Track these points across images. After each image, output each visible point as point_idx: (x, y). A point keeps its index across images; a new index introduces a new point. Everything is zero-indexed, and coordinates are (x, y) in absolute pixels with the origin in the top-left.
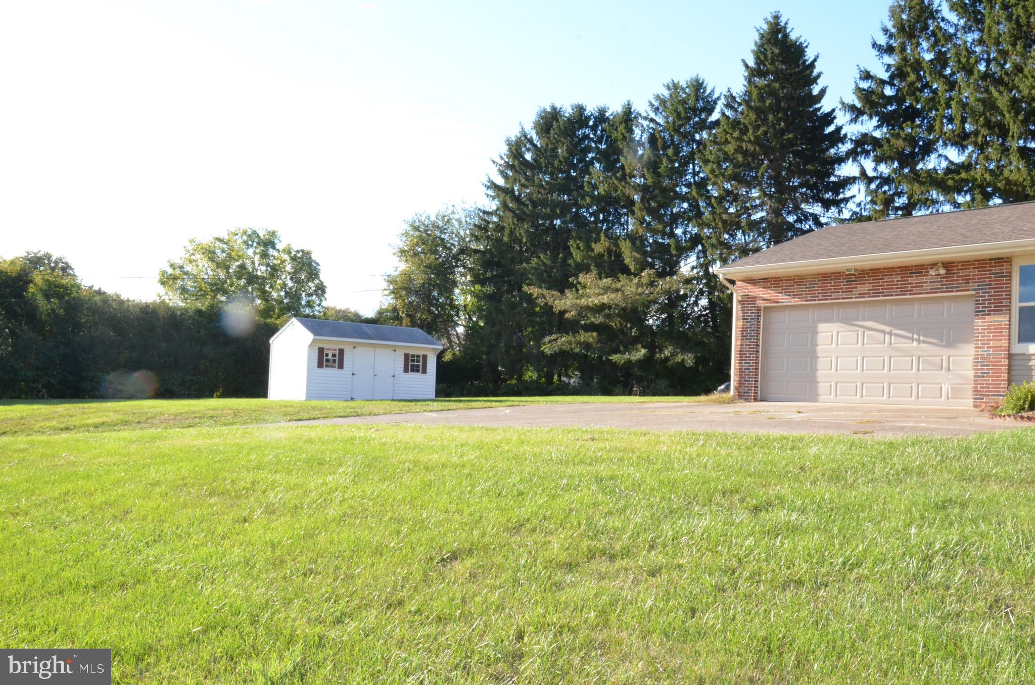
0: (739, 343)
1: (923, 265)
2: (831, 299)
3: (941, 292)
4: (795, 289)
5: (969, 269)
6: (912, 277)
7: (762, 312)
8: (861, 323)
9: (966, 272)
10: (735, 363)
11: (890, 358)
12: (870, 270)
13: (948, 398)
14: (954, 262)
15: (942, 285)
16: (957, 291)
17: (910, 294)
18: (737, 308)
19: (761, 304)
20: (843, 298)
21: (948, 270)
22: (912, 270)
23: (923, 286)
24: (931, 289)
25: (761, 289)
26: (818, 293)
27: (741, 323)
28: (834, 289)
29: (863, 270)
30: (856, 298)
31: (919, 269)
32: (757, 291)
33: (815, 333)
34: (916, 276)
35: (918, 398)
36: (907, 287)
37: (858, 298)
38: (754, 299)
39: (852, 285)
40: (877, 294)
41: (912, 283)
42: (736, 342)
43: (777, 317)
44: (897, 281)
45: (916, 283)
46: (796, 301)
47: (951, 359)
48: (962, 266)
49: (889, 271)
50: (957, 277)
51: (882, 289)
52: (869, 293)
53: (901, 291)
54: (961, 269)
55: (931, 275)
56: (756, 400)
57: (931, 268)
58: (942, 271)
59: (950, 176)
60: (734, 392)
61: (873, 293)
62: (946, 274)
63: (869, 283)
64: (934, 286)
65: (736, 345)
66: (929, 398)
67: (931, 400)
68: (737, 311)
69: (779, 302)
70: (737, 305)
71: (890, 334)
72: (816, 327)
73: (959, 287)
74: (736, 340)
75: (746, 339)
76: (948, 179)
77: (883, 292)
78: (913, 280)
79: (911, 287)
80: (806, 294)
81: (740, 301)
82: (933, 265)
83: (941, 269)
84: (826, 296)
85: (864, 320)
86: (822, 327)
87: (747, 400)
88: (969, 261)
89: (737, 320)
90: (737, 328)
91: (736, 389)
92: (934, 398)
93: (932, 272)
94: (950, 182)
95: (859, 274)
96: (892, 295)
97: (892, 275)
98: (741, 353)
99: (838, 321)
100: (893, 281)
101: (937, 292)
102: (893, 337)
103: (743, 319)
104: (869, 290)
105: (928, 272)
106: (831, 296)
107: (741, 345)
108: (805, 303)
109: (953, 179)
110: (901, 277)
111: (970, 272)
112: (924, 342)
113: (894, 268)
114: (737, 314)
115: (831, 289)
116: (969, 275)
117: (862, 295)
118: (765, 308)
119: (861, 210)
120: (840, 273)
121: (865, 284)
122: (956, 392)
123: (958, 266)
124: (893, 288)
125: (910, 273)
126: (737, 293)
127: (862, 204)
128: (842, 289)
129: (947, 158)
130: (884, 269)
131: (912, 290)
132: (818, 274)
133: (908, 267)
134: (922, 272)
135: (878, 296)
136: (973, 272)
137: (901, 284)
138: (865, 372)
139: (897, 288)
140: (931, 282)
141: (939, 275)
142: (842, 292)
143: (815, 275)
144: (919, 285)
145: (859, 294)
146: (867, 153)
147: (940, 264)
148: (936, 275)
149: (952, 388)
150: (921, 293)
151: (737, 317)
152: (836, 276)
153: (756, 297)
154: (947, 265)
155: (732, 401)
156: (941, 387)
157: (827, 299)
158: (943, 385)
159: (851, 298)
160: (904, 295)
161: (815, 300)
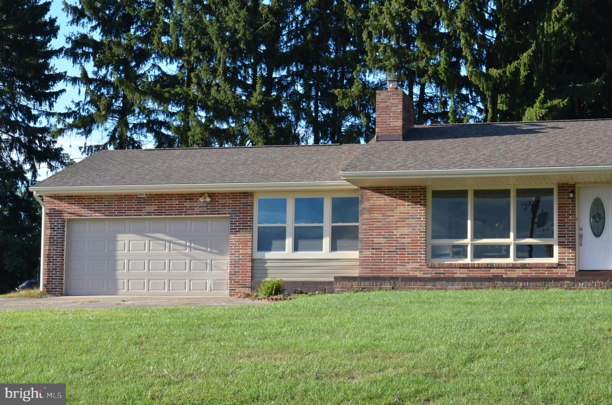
0: (47, 248)
1: (194, 194)
2: (125, 215)
3: (207, 214)
4: (96, 205)
5: (226, 199)
6: (187, 202)
7: (66, 223)
8: (148, 234)
9: (224, 201)
10: (44, 265)
11: (170, 261)
12: (155, 195)
13: (211, 290)
14: (215, 194)
15: (207, 209)
16: (218, 214)
17: (185, 215)
18: (45, 219)
19: (66, 216)
20: (134, 215)
21: (212, 199)
22: (186, 197)
23: (194, 209)
24: (200, 212)
25: (66, 205)
26: (115, 210)
27: (49, 231)
28: (128, 208)
29: (150, 195)
30: (144, 215)
31: (192, 197)
32: (64, 206)
33: (115, 241)
34: (189, 202)
35: (190, 290)
36: (183, 209)
37: (146, 215)
38: (60, 213)
39: (141, 205)
40: (161, 213)
41: (186, 207)
42: (44, 247)
43: (77, 227)
44: (176, 204)
45: (189, 207)
46: (98, 215)
47: (213, 262)
48: (221, 196)
49: (170, 196)
50: (218, 204)
51: (165, 210)
52: (155, 213)
53: (178, 212)
54: (220, 199)
55: (200, 202)
56: (62, 295)
57: (201, 197)
58: (208, 200)
59: (167, 89)
60: (43, 289)
61: (158, 212)
62: (211, 201)
63: (154, 205)
64: (202, 209)
65: (45, 250)
66: (199, 290)
67: (199, 291)
68: (45, 221)
69: (82, 216)
70: (45, 217)
71: (170, 242)
72: (115, 237)
73: (219, 211)
74: (45, 245)
75: (53, 245)
76: (164, 92)
77: (165, 212)
78: (187, 204)
79: (186, 209)
80: (104, 211)
81: (47, 214)
82: (202, 194)
83: (207, 198)
84: (121, 213)
85: (150, 232)
86: (120, 237)
87: (55, 295)
88: (226, 193)
89: (45, 229)
90: (45, 235)
91: (45, 286)
92: (201, 290)
93: (201, 200)
94: (167, 95)
95: (148, 198)
96: (172, 215)
97: (172, 200)
98: (49, 256)
99: (130, 232)
100: (173, 204)
101: (204, 214)
102: (171, 244)
103: (51, 229)
104: (154, 210)
105: (198, 199)
106: (125, 213)
107: (49, 250)
108: (104, 217)
109: (169, 92)
110: (179, 202)
111: (226, 201)
112: (195, 249)
113: (173, 195)
114: (45, 224)
115: (125, 208)
116: (226, 203)
117: (149, 213)
118: (69, 220)
119: (79, 110)
120: (132, 195)
121: (152, 205)
122: (217, 285)
123: (218, 196)
124: (173, 210)
125: (185, 199)
126: (45, 207)
127: (81, 105)
128: (134, 208)
129: (159, 69)
130: (166, 195)
131: (186, 212)
132: (115, 196)
133: (184, 194)
134: (194, 199)
135: (162, 215)
136: (229, 201)
137: (179, 207)
138: (150, 271)
139: (175, 210)
140: (200, 207)
141: (206, 202)
142: (134, 210)
143: (112, 196)
144: (192, 208)
145: (147, 213)
146: (86, 55)
147: (206, 194)
148: (204, 202)
149: (213, 282)
150: (193, 214)
151: (45, 226)
152: (130, 197)
153: (62, 211)
154: (211, 195)
155: (42, 295)
156: (206, 282)
157: (122, 216)
158: (207, 281)
159: (141, 215)
160: (181, 215)
161: (112, 216)
